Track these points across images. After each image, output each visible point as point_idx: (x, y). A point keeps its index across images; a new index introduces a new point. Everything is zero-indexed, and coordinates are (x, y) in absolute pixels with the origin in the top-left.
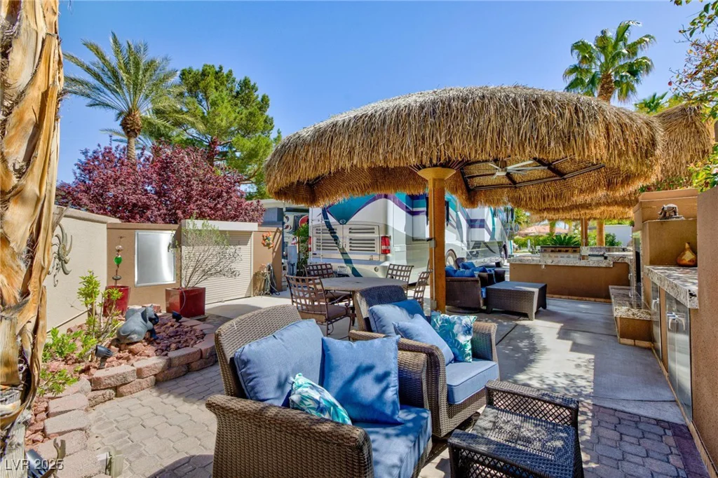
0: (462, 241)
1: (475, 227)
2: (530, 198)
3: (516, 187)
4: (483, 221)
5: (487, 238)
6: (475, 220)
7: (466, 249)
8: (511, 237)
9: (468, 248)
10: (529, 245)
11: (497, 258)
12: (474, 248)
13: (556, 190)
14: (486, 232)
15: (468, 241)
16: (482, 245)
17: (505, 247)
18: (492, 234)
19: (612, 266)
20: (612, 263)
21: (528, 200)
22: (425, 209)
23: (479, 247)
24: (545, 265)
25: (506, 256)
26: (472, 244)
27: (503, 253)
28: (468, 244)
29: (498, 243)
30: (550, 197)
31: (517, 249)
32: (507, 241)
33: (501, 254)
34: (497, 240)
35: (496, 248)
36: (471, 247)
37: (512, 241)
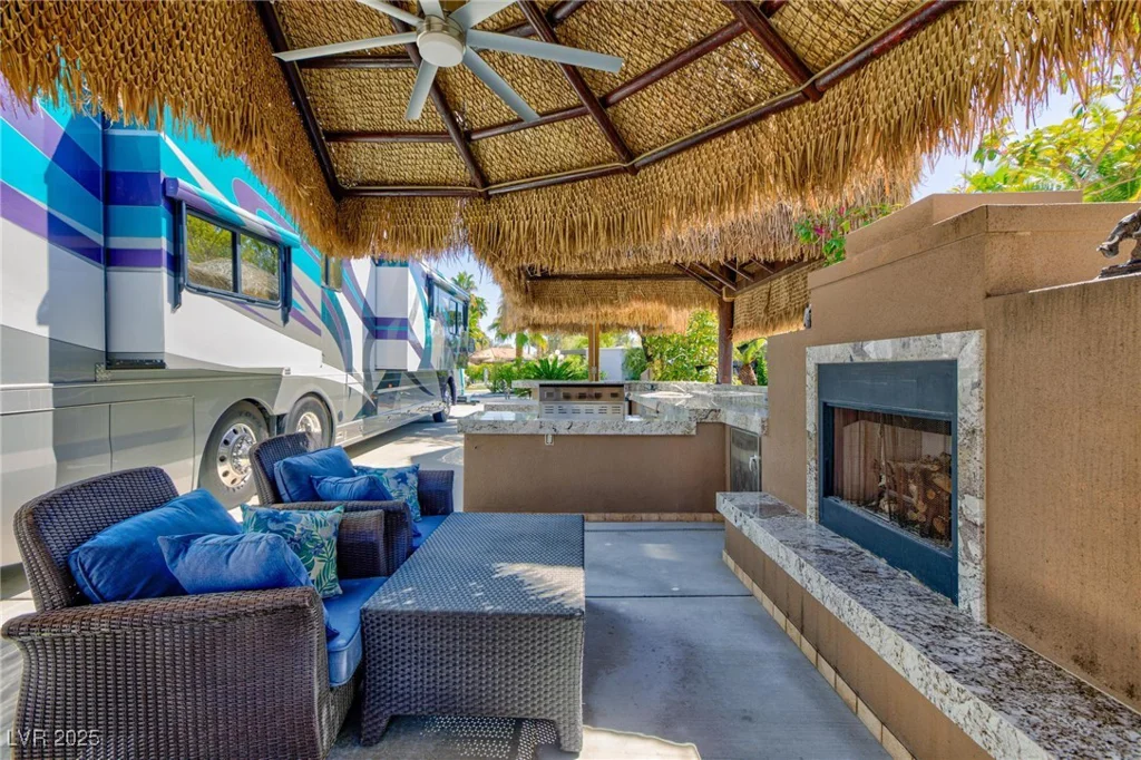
0: (349, 370)
1: (385, 338)
2: (531, 233)
3: (488, 198)
4: (404, 322)
5: (413, 363)
6: (387, 321)
7: (360, 388)
8: (461, 365)
9: (366, 387)
10: (486, 376)
11: (436, 403)
12: (383, 385)
13: (607, 206)
14: (410, 349)
15: (366, 370)
16: (404, 378)
17: (450, 381)
18: (425, 354)
19: (694, 432)
20: (694, 424)
21: (523, 237)
22: (164, 244)
23: (396, 384)
24: (554, 436)
25: (453, 399)
26: (377, 378)
27: (447, 394)
28: (368, 377)
29: (438, 373)
30: (591, 229)
31: (468, 384)
32: (455, 370)
33: (443, 396)
34: (436, 368)
35: (434, 385)
36: (375, 385)
37: (463, 370)
